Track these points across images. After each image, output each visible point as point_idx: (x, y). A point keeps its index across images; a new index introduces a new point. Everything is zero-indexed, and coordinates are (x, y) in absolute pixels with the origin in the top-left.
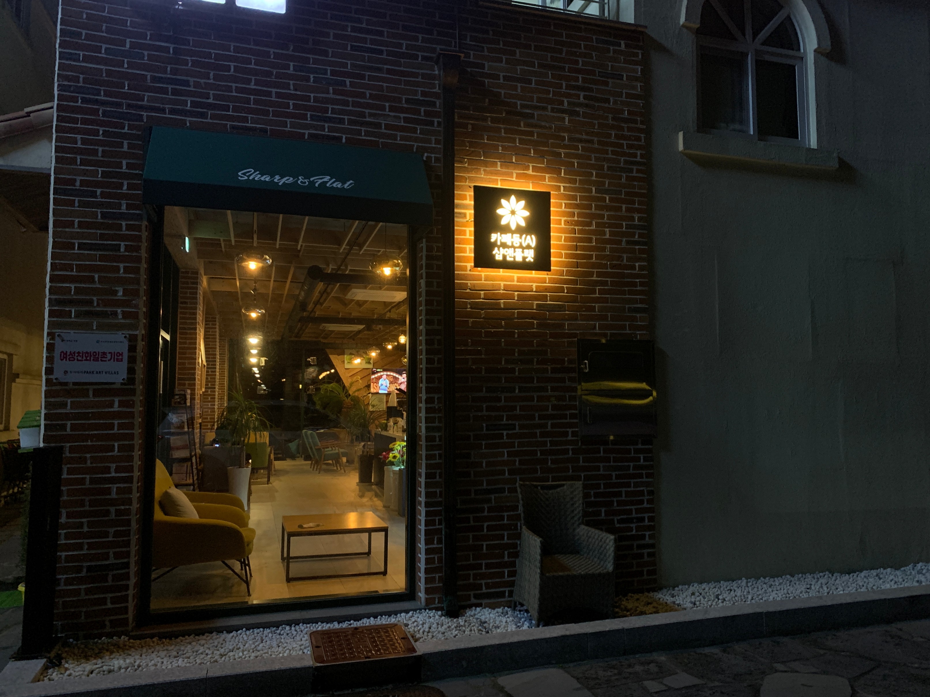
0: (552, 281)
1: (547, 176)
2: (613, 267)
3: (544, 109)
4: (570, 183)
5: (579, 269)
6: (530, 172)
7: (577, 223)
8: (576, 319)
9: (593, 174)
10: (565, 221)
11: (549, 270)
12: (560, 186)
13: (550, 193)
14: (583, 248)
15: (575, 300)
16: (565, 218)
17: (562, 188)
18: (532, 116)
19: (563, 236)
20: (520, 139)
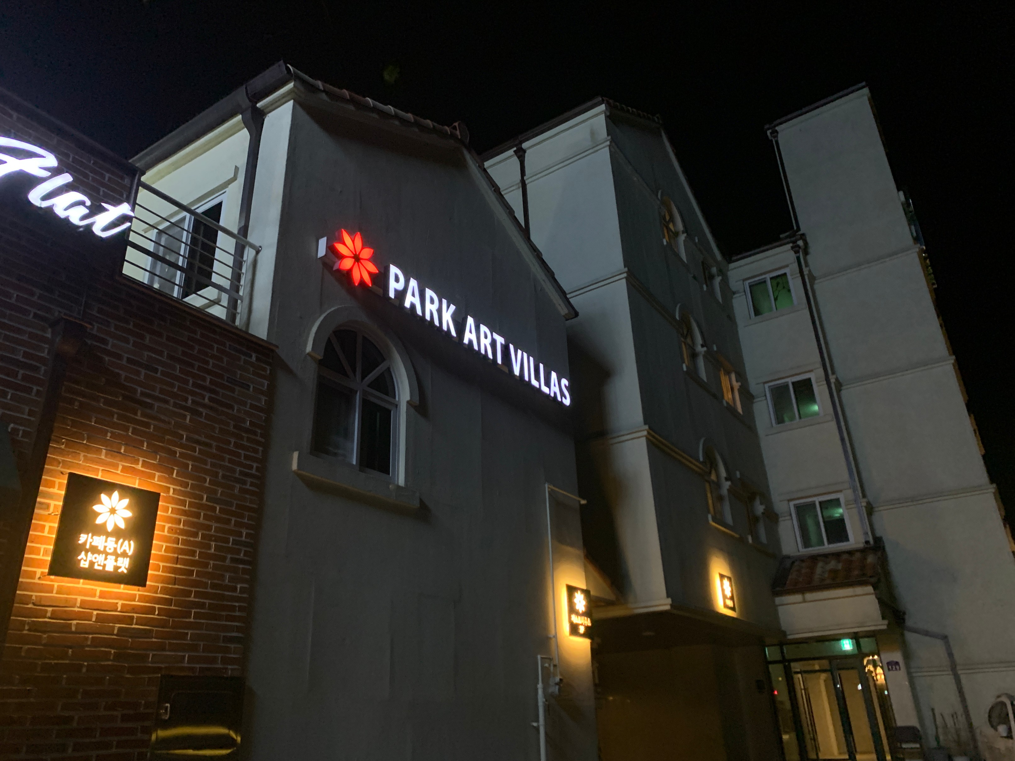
0: (142, 598)
1: (157, 474)
2: (214, 586)
3: (167, 402)
4: (181, 486)
5: (176, 586)
6: (139, 467)
7: (183, 532)
8: (164, 649)
9: (206, 480)
10: (169, 528)
11: (144, 585)
12: (169, 488)
13: (159, 495)
14: (185, 562)
15: (163, 624)
16: (170, 525)
17: (171, 491)
18: (151, 406)
19: (165, 545)
20: (134, 429)
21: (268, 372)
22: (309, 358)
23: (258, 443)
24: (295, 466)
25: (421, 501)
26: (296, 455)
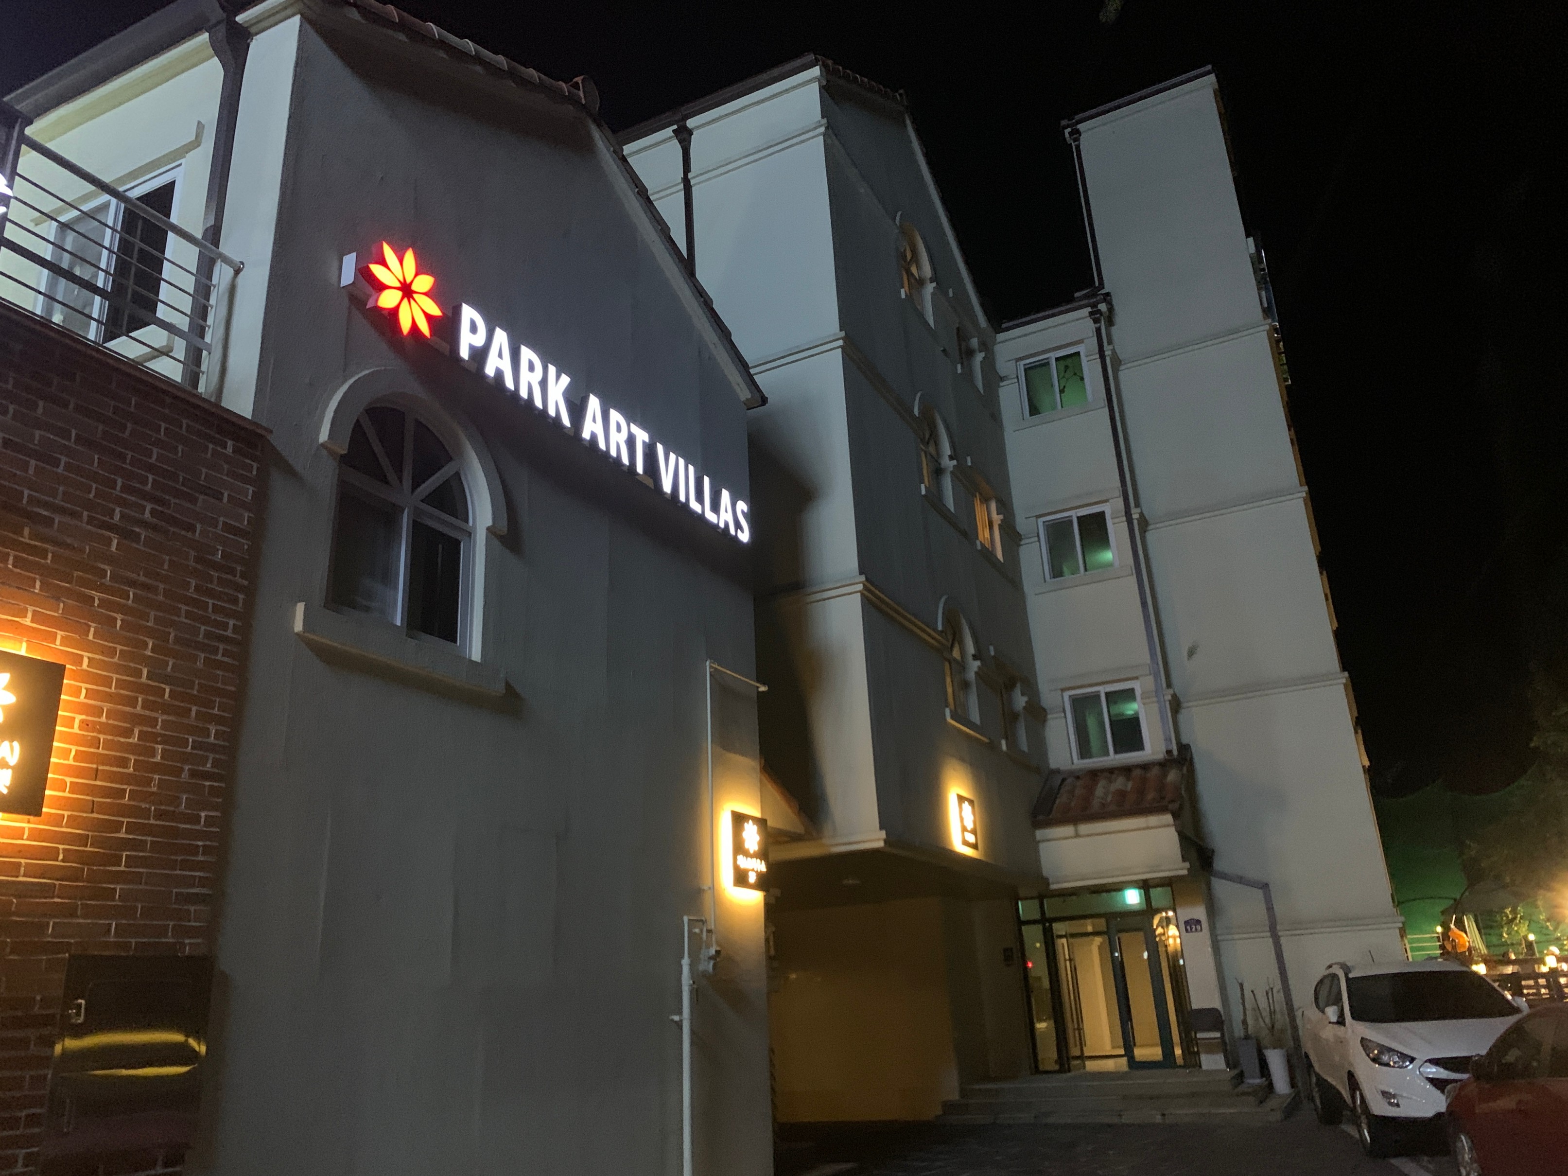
0: (35, 835)
1: (60, 634)
2: (160, 815)
3: (73, 514)
4: (103, 653)
5: (95, 815)
6: (27, 621)
7: (103, 729)
8: (73, 915)
9: (147, 644)
10: (82, 721)
11: (37, 812)
12: (82, 656)
13: (62, 668)
14: (112, 776)
15: (75, 875)
16: (83, 717)
17: (86, 661)
18: (49, 522)
19: (74, 749)
20: (16, 557)
21: (255, 473)
22: (325, 452)
23: (239, 588)
24: (298, 626)
25: (508, 686)
26: (300, 608)
